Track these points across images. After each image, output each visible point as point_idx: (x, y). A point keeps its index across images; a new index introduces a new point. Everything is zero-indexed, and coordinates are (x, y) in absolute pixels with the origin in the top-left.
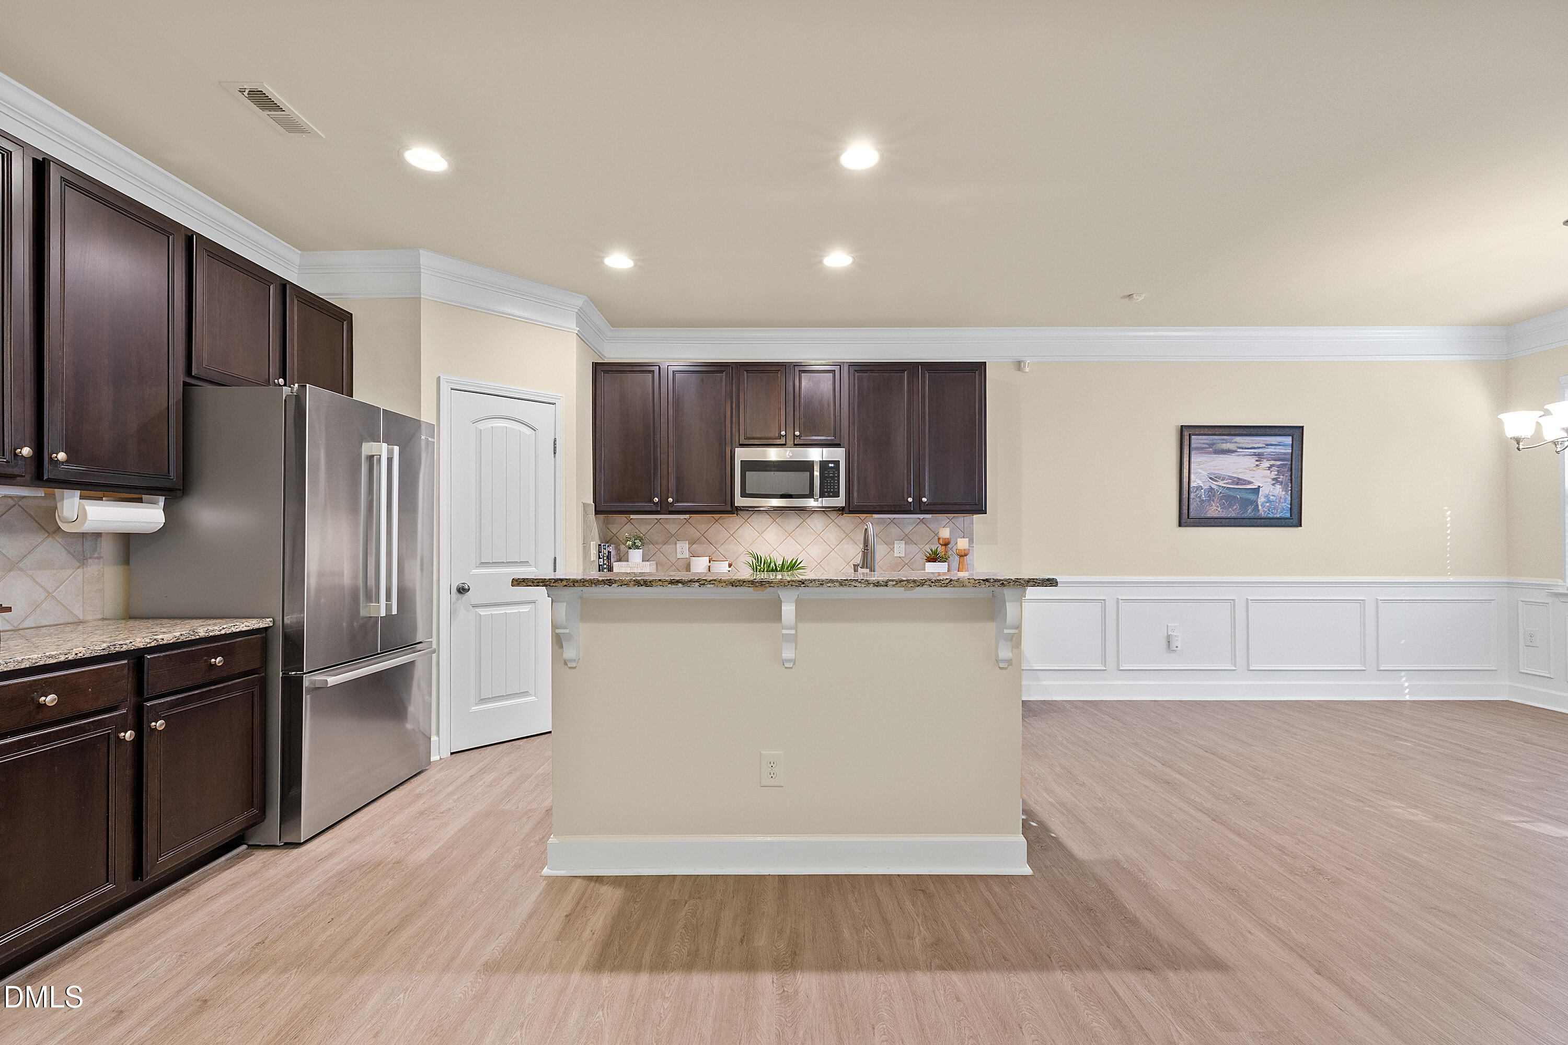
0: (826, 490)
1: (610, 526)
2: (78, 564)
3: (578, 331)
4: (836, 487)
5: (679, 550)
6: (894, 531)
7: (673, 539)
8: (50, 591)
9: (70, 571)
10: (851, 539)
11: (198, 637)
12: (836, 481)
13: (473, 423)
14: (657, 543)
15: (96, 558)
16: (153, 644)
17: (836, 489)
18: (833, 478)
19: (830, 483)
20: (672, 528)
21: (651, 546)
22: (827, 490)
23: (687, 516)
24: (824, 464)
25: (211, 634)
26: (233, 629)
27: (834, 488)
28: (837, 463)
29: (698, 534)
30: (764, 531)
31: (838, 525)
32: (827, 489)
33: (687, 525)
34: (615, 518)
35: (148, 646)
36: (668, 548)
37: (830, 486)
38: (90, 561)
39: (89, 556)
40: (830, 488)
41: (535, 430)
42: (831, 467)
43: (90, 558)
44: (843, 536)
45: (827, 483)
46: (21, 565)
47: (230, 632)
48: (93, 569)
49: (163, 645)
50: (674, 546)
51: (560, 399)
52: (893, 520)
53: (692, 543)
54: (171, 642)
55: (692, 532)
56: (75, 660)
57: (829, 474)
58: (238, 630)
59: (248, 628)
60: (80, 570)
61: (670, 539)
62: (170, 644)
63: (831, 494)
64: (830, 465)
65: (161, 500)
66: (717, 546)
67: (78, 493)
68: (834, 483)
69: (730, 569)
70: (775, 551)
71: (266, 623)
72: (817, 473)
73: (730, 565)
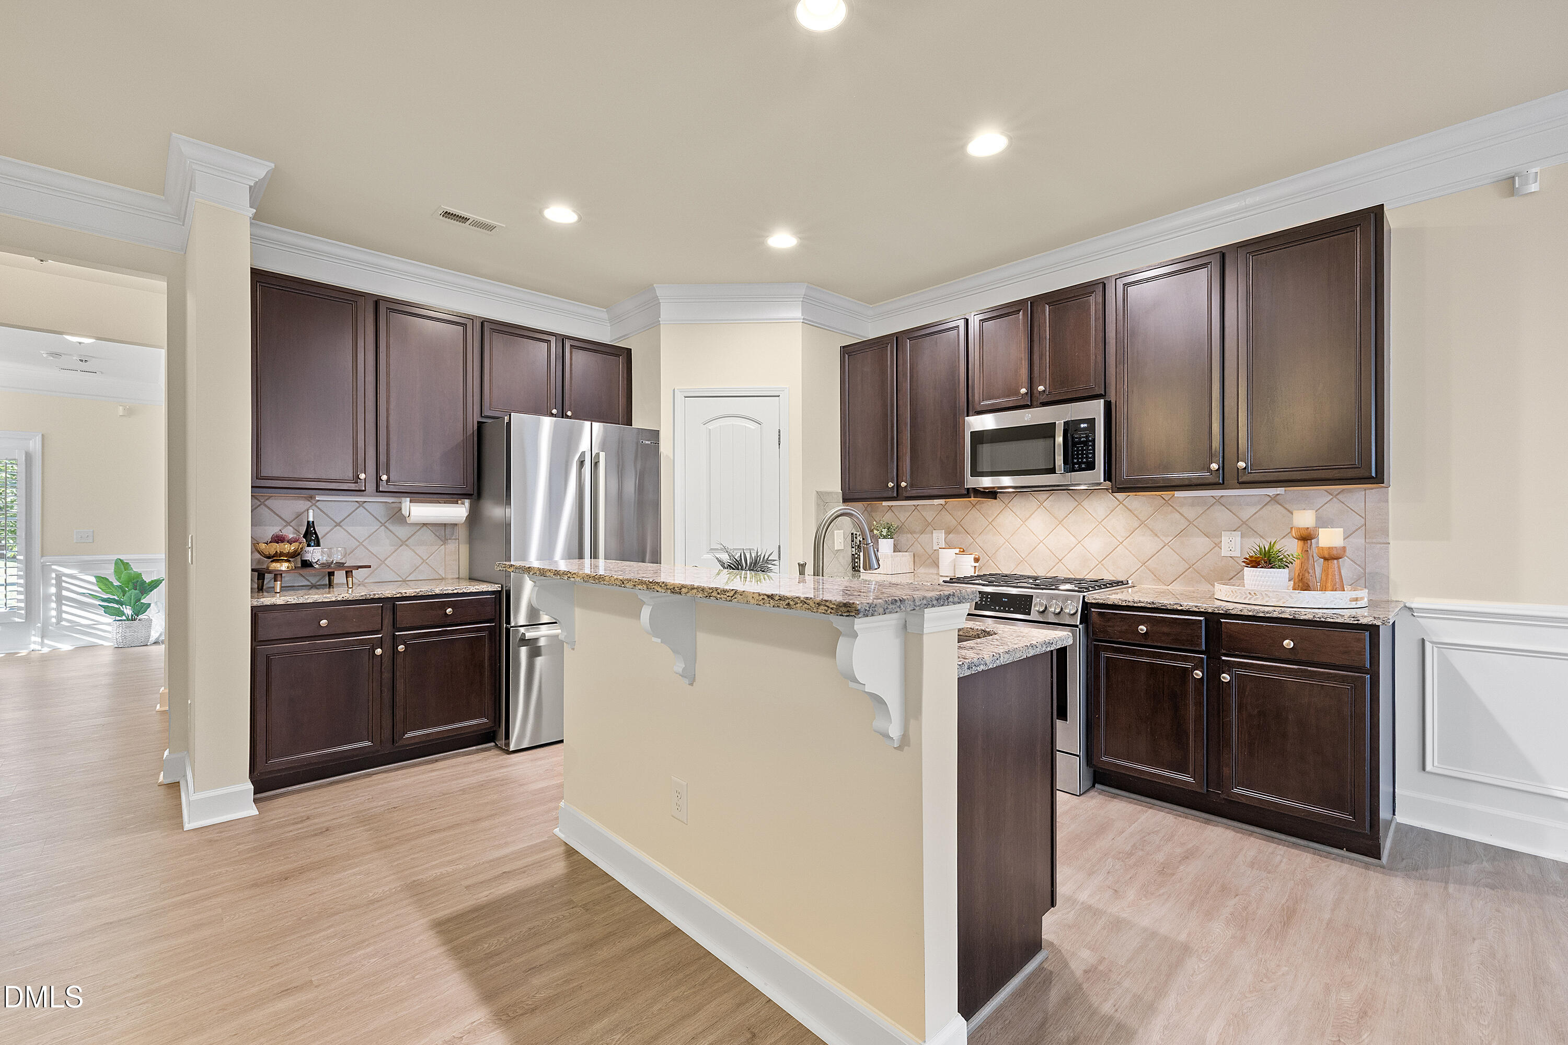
0: (1075, 461)
1: (873, 514)
2: (442, 543)
3: (804, 319)
4: (1090, 456)
5: (935, 541)
6: (1221, 515)
7: (930, 528)
8: (424, 558)
9: (437, 547)
10: (1149, 528)
11: (434, 593)
12: (1090, 447)
13: (704, 425)
14: (915, 532)
15: (454, 539)
16: (398, 596)
17: (1090, 458)
18: (1085, 443)
19: (1082, 450)
20: (929, 516)
21: (909, 535)
22: (1078, 461)
23: (942, 501)
24: (1070, 427)
25: (445, 592)
26: (464, 590)
27: (1087, 458)
28: (1091, 422)
29: (954, 523)
30: (1029, 518)
31: (1127, 508)
32: (1078, 458)
33: (944, 512)
34: (877, 505)
35: (395, 596)
36: (924, 538)
37: (1082, 454)
38: (449, 541)
39: (449, 538)
40: (1082, 458)
41: (760, 424)
42: (1084, 428)
43: (450, 539)
44: (1136, 524)
45: (1078, 450)
46: (407, 543)
47: (462, 592)
48: (452, 546)
49: (406, 596)
50: (931, 535)
51: (783, 390)
52: (1218, 501)
53: (948, 532)
54: (412, 595)
55: (948, 519)
56: (343, 601)
57: (1080, 438)
58: (468, 591)
59: (478, 591)
60: (443, 546)
61: (928, 527)
62: (411, 596)
63: (1083, 466)
64: (1082, 426)
65: (467, 502)
66: (975, 536)
67: (408, 499)
68: (1088, 450)
69: (977, 564)
70: (1042, 543)
71: (496, 587)
72: (1059, 439)
73: (976, 560)
